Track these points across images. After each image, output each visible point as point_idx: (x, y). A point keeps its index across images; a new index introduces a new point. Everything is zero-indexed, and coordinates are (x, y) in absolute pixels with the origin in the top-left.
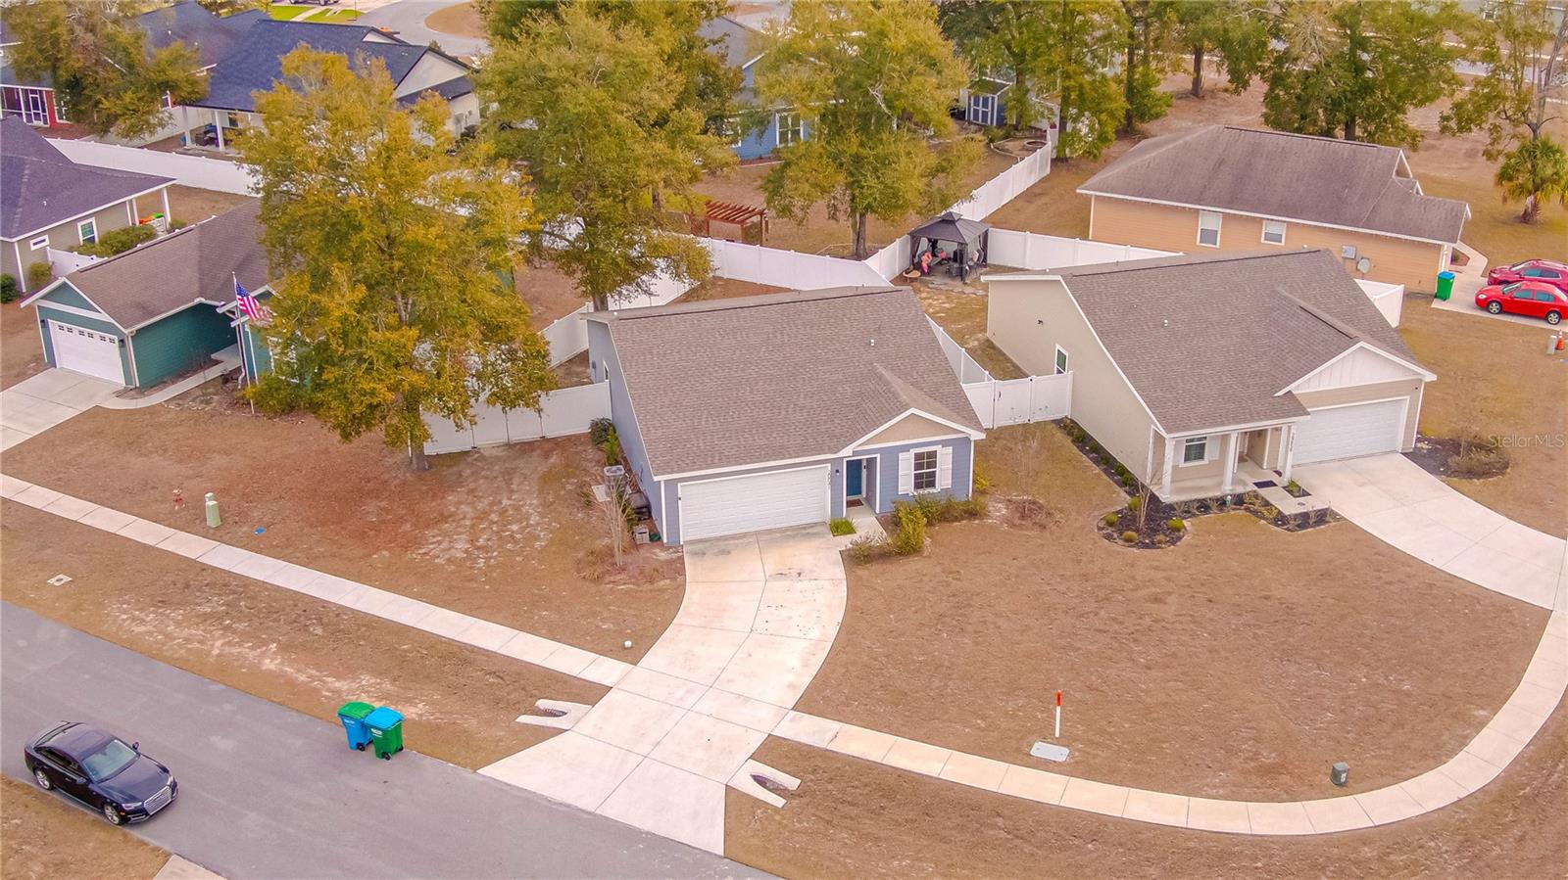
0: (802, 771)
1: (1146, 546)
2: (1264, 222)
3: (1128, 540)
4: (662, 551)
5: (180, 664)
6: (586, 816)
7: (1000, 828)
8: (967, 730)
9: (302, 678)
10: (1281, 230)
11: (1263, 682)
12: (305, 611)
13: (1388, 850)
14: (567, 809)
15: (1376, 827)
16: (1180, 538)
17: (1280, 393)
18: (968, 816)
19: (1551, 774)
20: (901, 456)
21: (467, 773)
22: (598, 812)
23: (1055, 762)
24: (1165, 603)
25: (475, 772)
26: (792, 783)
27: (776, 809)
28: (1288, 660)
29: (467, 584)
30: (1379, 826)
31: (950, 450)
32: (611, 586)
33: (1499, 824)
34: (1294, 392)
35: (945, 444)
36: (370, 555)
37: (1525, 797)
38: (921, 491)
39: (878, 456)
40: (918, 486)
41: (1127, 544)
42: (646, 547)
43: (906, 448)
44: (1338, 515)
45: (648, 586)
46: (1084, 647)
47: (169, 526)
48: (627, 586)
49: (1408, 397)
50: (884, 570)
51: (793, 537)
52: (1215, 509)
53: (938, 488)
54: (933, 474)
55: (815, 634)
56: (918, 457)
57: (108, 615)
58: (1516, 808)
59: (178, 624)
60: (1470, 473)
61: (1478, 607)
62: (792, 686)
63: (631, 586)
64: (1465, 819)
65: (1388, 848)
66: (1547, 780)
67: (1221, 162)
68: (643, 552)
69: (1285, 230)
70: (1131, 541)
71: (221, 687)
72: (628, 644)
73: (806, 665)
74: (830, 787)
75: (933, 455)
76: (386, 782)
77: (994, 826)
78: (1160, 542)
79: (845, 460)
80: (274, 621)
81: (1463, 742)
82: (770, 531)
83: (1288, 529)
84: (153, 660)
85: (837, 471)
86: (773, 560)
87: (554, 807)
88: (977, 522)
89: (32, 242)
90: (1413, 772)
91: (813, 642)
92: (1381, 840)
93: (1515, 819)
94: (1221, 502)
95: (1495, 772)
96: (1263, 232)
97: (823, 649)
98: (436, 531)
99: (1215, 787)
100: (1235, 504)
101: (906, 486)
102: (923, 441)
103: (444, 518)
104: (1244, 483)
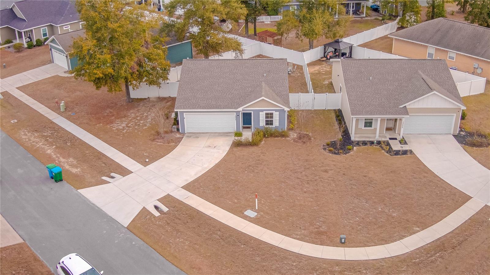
0: (171, 207)
1: (335, 153)
2: (449, 52)
3: (330, 151)
4: (179, 134)
5: (26, 148)
6: (97, 208)
7: (218, 235)
8: (230, 202)
9: (54, 156)
10: (454, 55)
11: (342, 204)
12: (69, 138)
13: (345, 270)
14: (93, 206)
15: (345, 260)
16: (349, 152)
17: (401, 107)
18: (211, 229)
19: (432, 256)
20: (261, 113)
21: (74, 190)
22: (101, 208)
23: (250, 217)
24: (328, 173)
25: (77, 190)
26: (165, 209)
27: (155, 217)
28: (357, 198)
29: (116, 136)
30: (347, 260)
31: (278, 113)
32: (156, 142)
33: (398, 270)
34: (407, 107)
35: (276, 111)
36: (96, 125)
37: (414, 263)
38: (268, 126)
39: (252, 112)
40: (267, 124)
41: (329, 152)
42: (175, 132)
43: (262, 111)
44: (413, 152)
45: (167, 144)
46: (288, 183)
47: (51, 110)
48: (161, 143)
49: (455, 114)
50: (243, 149)
51: (222, 135)
52: (369, 144)
53: (274, 126)
54: (272, 121)
55: (206, 166)
56: (267, 114)
57: (19, 132)
58: (408, 266)
59: (35, 137)
60: (473, 145)
61: (444, 192)
62: (186, 180)
63: (162, 144)
64: (383, 265)
65: (345, 269)
66: (428, 258)
67: (439, 30)
68: (173, 134)
69: (455, 55)
70: (331, 151)
71: (31, 156)
72: (147, 160)
73: (195, 175)
74: (176, 213)
75: (272, 114)
76: (52, 189)
77: (217, 234)
78: (341, 153)
79: (241, 112)
80: (60, 140)
81: (402, 237)
82: (216, 133)
83: (391, 155)
84: (20, 146)
85: (238, 116)
86: (210, 142)
87: (90, 204)
88: (284, 138)
89: (64, 27)
90: (373, 244)
91: (203, 168)
92: (344, 266)
93: (405, 270)
94: (372, 143)
95: (407, 251)
96: (448, 55)
97: (205, 171)
98: (120, 120)
99: (297, 235)
100: (377, 144)
101: (262, 123)
102: (269, 109)
103: (125, 116)
104: (386, 137)
